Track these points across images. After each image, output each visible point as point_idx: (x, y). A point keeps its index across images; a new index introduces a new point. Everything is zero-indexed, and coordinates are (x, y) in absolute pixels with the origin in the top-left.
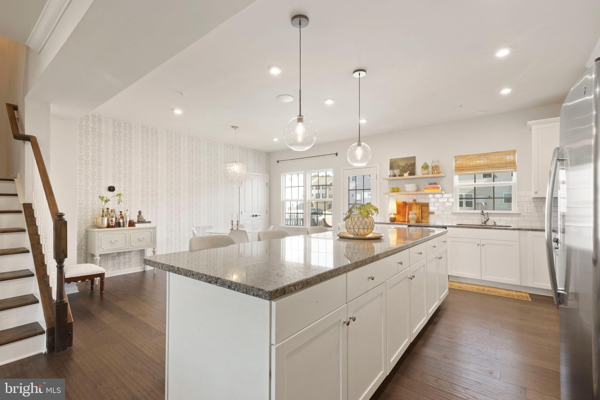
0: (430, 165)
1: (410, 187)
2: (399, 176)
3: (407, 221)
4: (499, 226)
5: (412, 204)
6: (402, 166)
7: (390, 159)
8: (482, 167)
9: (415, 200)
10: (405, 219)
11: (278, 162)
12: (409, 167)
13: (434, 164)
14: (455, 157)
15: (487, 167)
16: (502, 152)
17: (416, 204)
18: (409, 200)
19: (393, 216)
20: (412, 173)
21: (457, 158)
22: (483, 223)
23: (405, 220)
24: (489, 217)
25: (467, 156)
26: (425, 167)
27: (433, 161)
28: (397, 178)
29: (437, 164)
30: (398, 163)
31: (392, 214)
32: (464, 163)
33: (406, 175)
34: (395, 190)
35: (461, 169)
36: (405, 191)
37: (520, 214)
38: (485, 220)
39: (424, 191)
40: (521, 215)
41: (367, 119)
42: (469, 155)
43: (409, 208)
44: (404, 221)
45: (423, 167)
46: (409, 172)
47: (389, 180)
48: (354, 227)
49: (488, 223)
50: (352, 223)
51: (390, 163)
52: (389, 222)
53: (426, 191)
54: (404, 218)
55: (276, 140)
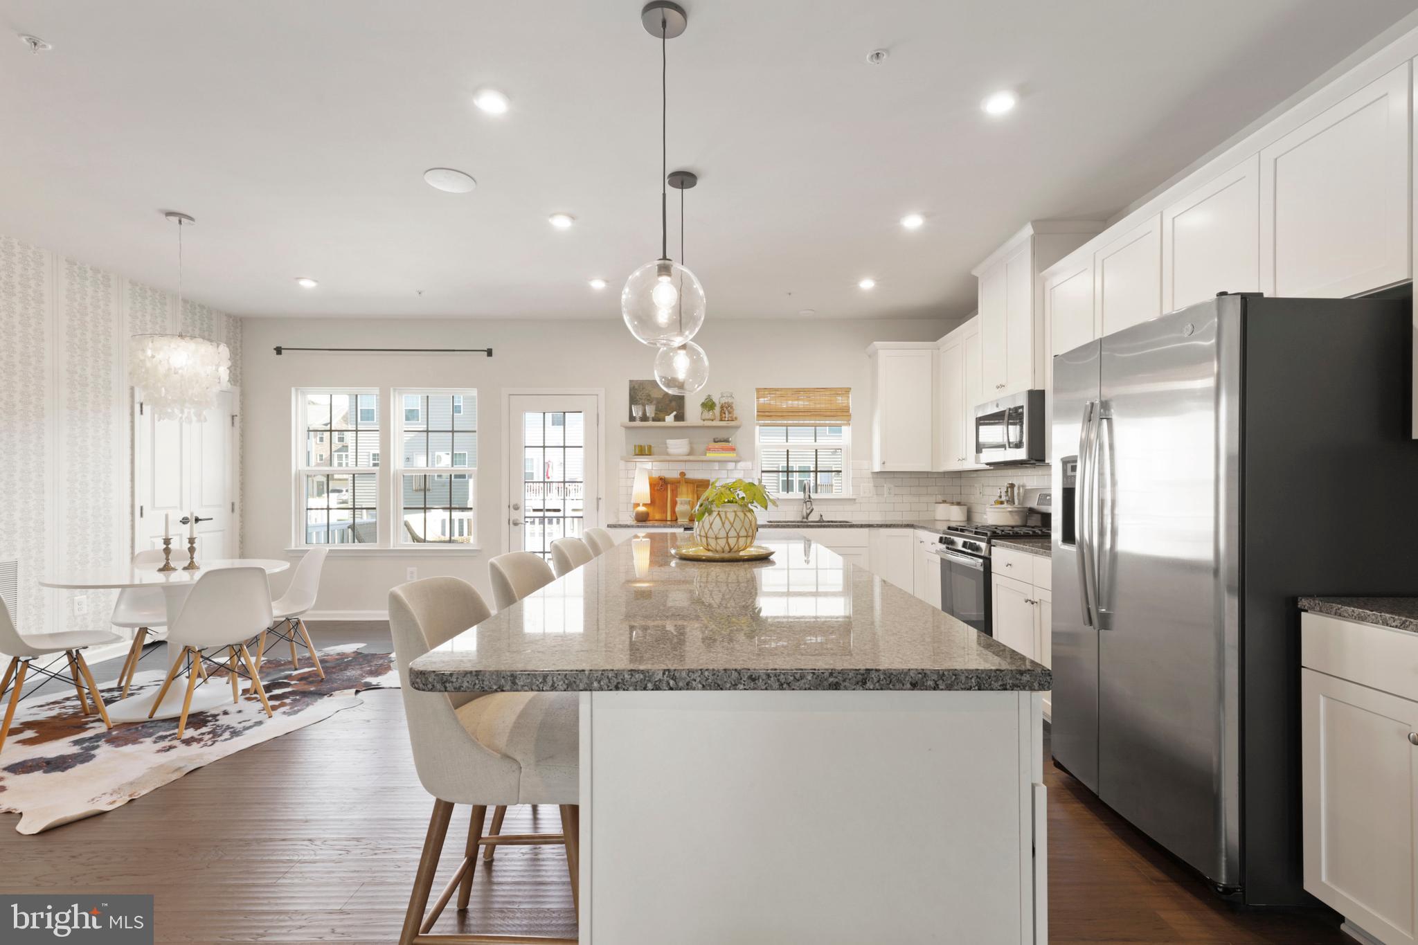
0: (716, 399)
1: (678, 446)
2: (654, 420)
3: (669, 518)
4: (829, 522)
5: (679, 482)
6: (657, 398)
7: (631, 381)
8: (801, 414)
9: (683, 474)
10: (665, 515)
11: (279, 351)
12: (671, 401)
13: (724, 400)
14: (758, 390)
15: (809, 414)
16: (831, 389)
17: (686, 482)
18: (672, 473)
19: (642, 509)
20: (680, 417)
21: (761, 392)
22: (803, 518)
23: (666, 517)
24: (814, 507)
25: (777, 390)
26: (708, 405)
27: (722, 393)
28: (650, 423)
29: (730, 400)
30: (647, 392)
31: (641, 504)
32: (772, 402)
33: (670, 419)
34: (642, 451)
35: (767, 414)
36: (668, 454)
37: (855, 499)
38: (808, 511)
39: (708, 455)
40: (857, 501)
41: (607, 281)
42: (781, 389)
43: (672, 491)
44: (664, 518)
45: (703, 405)
46: (675, 413)
47: (627, 428)
48: (727, 534)
49: (811, 519)
50: (723, 524)
51: (630, 390)
52: (634, 523)
53: (710, 455)
54: (664, 513)
55: (307, 284)
